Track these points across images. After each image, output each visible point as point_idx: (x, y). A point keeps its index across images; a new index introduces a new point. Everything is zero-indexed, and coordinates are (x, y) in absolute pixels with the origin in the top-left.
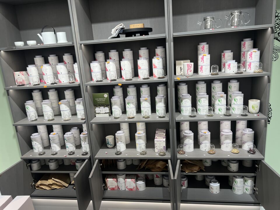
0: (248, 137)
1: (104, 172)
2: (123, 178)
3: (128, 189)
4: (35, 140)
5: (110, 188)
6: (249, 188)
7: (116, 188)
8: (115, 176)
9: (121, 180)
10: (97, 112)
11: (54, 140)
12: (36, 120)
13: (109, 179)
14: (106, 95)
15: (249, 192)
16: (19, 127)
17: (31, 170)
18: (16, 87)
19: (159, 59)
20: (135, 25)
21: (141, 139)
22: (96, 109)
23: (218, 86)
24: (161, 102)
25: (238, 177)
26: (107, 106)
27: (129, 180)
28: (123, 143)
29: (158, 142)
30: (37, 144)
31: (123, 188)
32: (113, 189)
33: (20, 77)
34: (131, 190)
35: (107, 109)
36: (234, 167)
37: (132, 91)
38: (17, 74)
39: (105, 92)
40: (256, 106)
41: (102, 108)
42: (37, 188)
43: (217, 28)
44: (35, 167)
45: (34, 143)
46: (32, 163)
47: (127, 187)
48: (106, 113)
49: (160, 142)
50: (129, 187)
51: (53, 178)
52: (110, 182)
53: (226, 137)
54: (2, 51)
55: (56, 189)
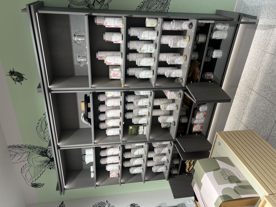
0: (177, 27)
1: (187, 133)
2: (194, 120)
3: (203, 118)
4: (157, 170)
5: (201, 130)
6: (223, 27)
7: (202, 125)
8: (192, 126)
9: (195, 122)
10: (142, 133)
11: (158, 160)
12: (143, 169)
13: (193, 130)
14: (131, 128)
15: (227, 27)
16: (146, 179)
17: (177, 174)
18: (119, 179)
19: (107, 94)
20: (82, 108)
21: (166, 108)
22: (140, 134)
23: (132, 46)
24: (139, 93)
25: (211, 37)
26: (138, 127)
27: (197, 117)
28: (167, 118)
29: (170, 97)
30: (159, 169)
31: (202, 121)
32: (202, 127)
33: (113, 175)
34: (205, 116)
35: (141, 128)
36: (202, 39)
37: (130, 107)
38: (111, 176)
39: (128, 128)
40: (151, 23)
41: (139, 130)
42: (191, 172)
43: (87, 54)
44: (175, 172)
45: (158, 171)
46: (172, 174)
47: (202, 118)
48: (144, 128)
49: (171, 95)
50: (202, 117)
51: (186, 163)
52: (195, 129)
53: (174, 45)
54: (96, 184)
55: (193, 162)
